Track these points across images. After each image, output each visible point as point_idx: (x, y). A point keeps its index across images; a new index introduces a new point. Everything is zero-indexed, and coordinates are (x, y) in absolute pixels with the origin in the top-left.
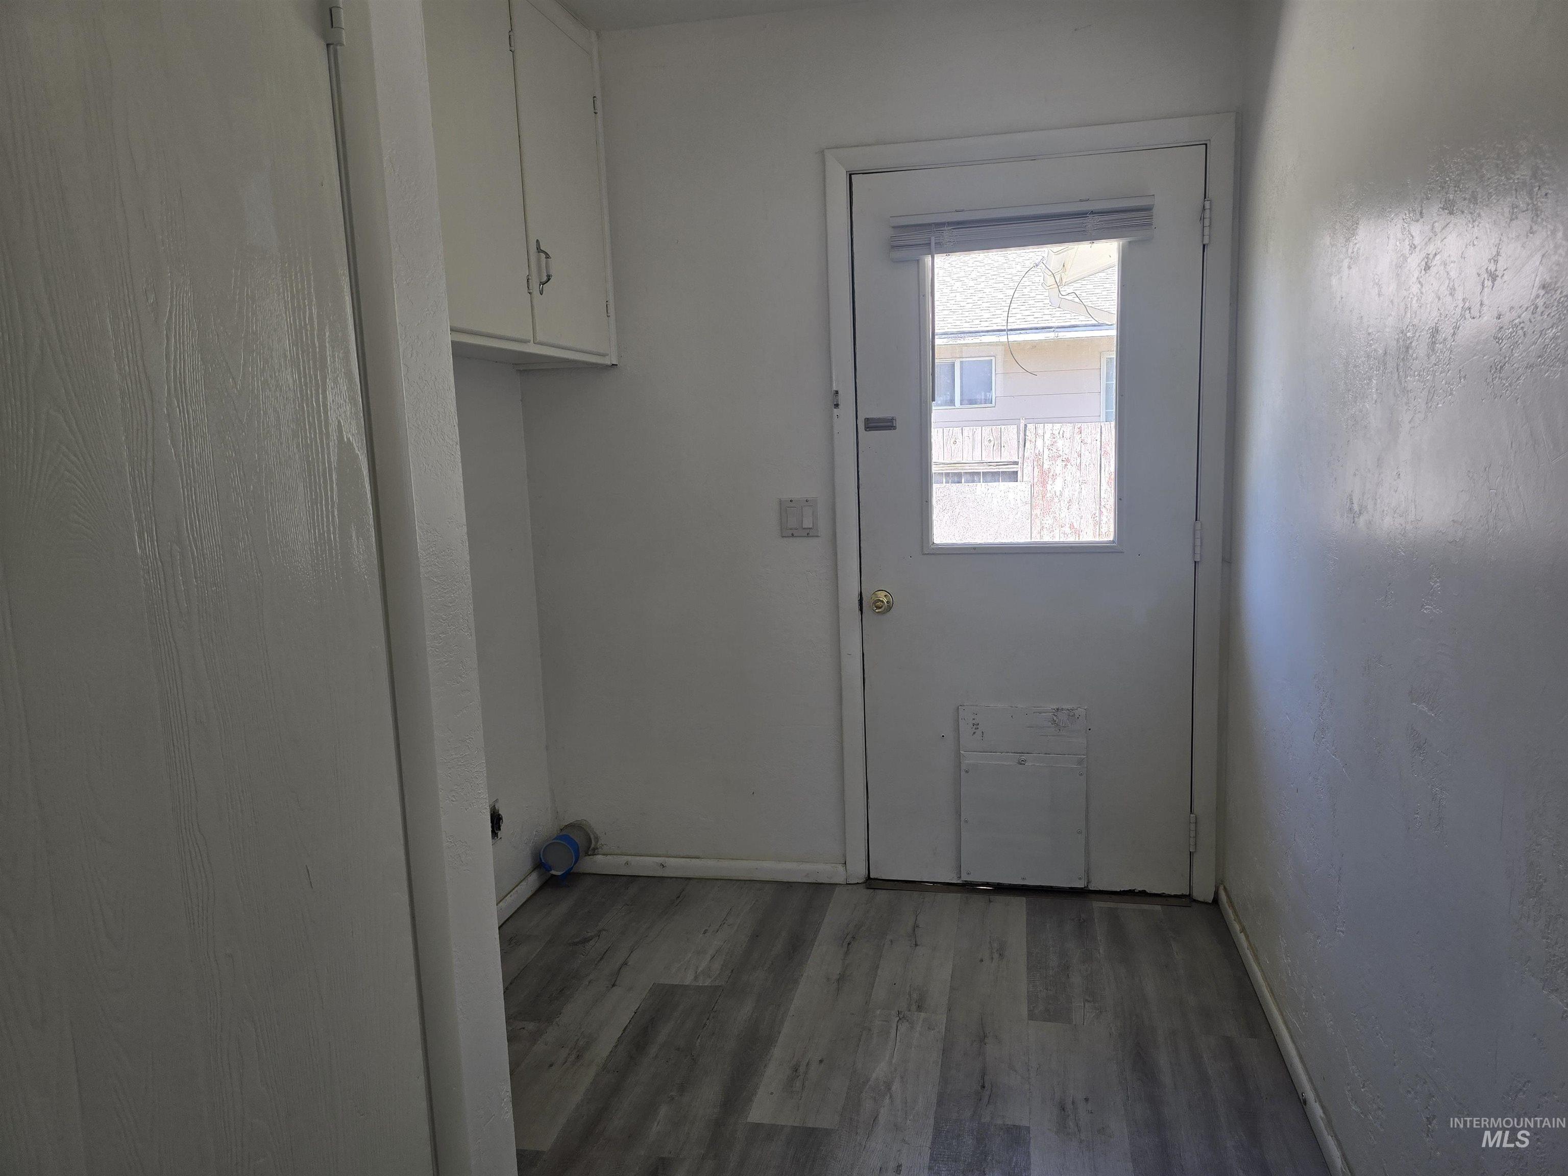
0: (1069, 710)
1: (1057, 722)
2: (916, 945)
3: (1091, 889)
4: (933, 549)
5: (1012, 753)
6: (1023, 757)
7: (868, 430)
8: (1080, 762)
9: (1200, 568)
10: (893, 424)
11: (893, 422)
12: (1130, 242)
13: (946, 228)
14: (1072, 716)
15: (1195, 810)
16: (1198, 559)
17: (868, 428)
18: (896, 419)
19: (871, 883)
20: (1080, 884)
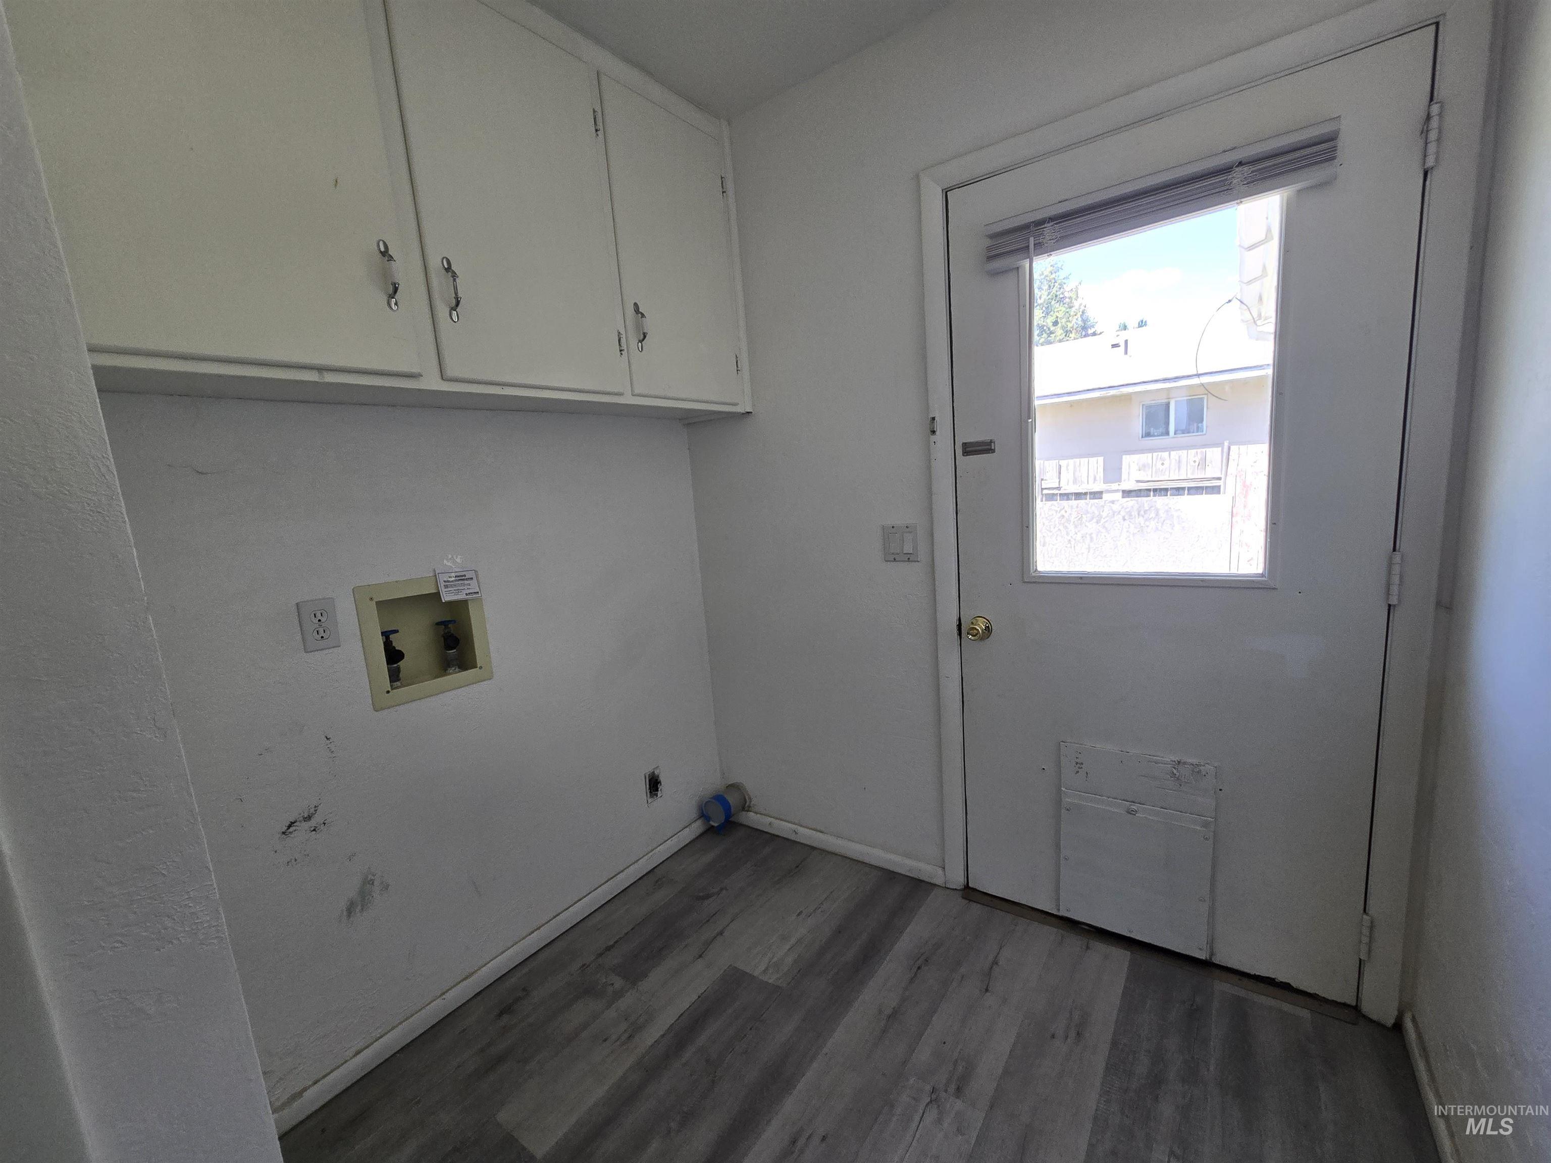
0: (1193, 765)
1: (1177, 776)
2: (987, 990)
3: (1214, 962)
4: (1034, 577)
5: (1120, 800)
6: (1134, 807)
7: (965, 454)
8: (1206, 825)
9: (1397, 615)
10: (991, 447)
11: (991, 445)
12: (1299, 191)
13: (1046, 225)
14: (1198, 772)
15: (1372, 910)
16: (1394, 601)
17: (965, 453)
18: (994, 443)
19: (969, 892)
20: (1202, 955)
